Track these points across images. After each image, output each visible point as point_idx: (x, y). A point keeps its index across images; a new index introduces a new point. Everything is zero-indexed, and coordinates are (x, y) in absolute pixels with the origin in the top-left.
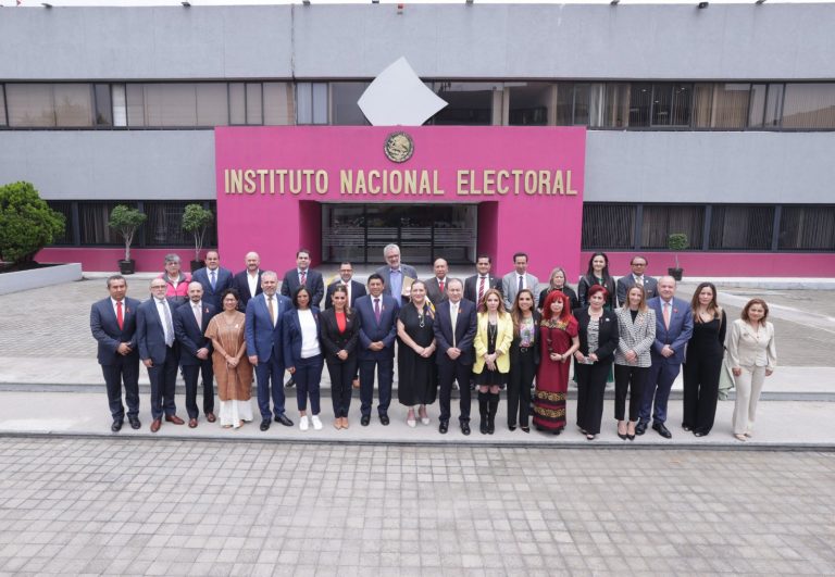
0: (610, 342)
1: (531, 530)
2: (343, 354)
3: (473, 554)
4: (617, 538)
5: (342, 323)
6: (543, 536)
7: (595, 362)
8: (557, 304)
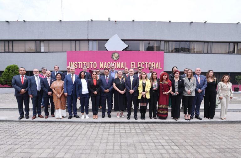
0: (182, 88)
1: (162, 145)
2: (96, 93)
3: (142, 153)
4: (195, 147)
5: (95, 83)
6: (168, 147)
7: (178, 95)
8: (165, 76)
